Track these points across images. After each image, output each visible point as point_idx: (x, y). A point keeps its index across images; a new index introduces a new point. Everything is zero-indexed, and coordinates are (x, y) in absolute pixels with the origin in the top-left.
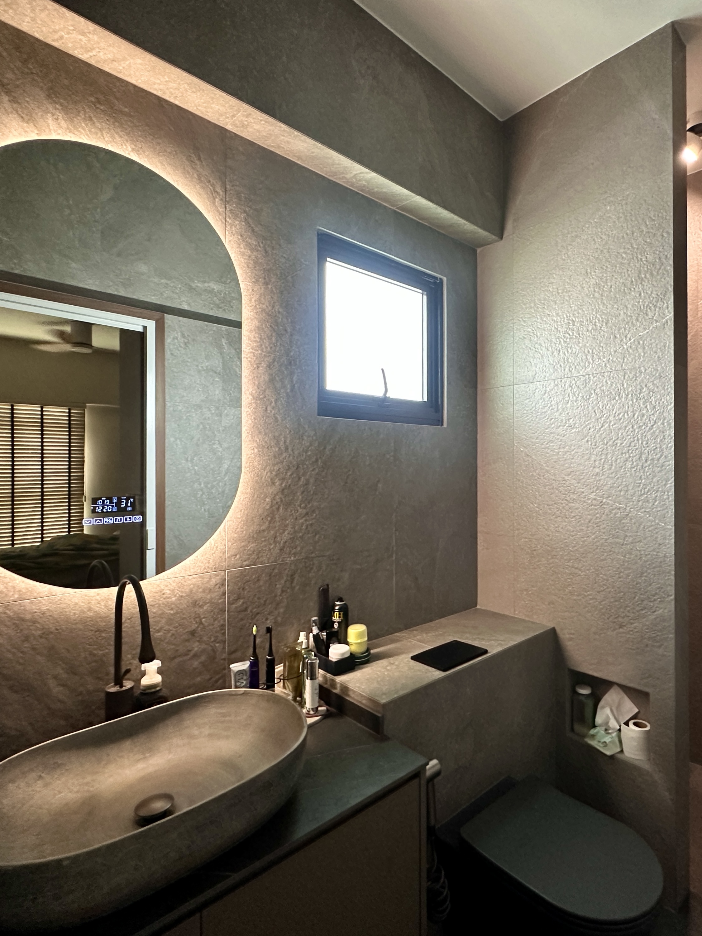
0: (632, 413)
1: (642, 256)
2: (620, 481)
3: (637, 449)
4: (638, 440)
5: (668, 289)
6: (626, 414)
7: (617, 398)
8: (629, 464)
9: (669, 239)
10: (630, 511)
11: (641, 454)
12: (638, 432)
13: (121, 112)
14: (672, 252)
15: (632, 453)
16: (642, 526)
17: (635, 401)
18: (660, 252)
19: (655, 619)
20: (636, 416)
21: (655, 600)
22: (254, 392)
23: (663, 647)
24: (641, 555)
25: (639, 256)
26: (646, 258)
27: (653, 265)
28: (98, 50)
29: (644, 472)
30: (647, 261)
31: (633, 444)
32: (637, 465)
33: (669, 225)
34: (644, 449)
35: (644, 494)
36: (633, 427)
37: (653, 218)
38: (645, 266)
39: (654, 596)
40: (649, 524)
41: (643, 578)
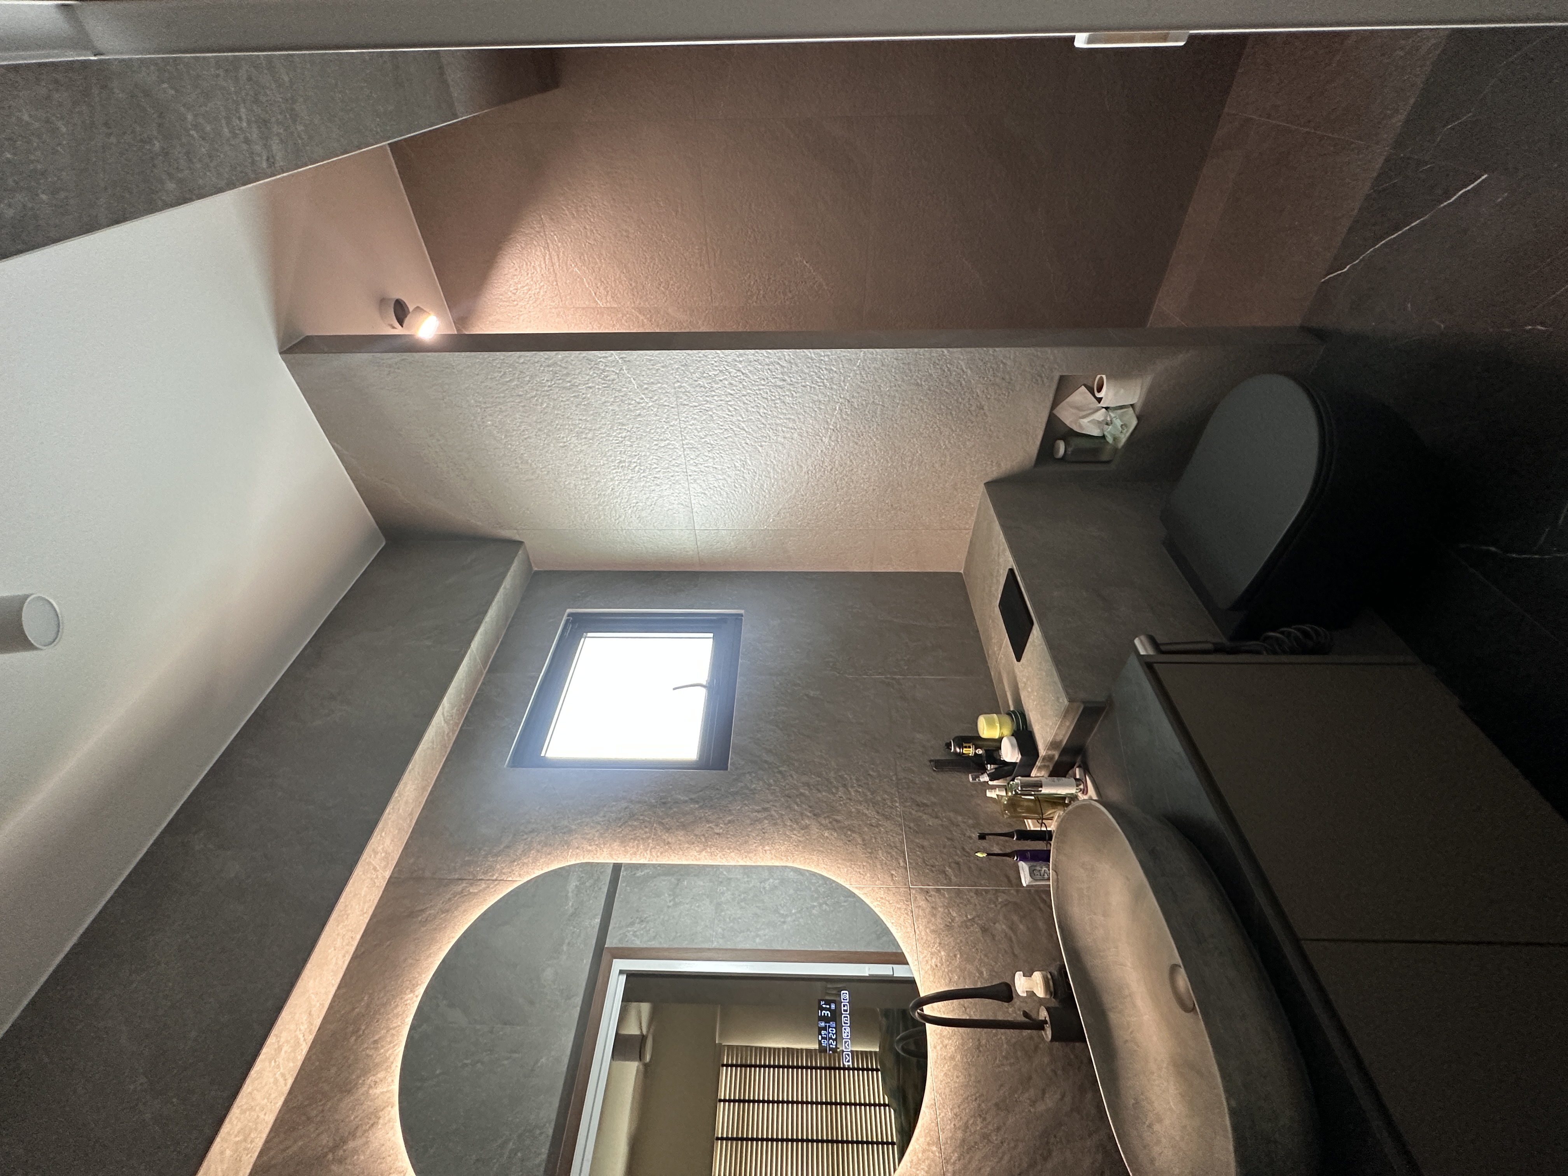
0: (729, 396)
1: (545, 386)
2: (807, 410)
3: (770, 391)
4: (759, 390)
5: (584, 357)
6: (730, 403)
7: (710, 413)
8: (788, 400)
9: (527, 356)
10: (844, 398)
11: (776, 386)
12: (750, 389)
13: (368, 1006)
14: (542, 353)
15: (775, 396)
16: (862, 384)
17: (713, 393)
18: (541, 366)
19: (971, 369)
20: (732, 392)
21: (949, 370)
22: (697, 849)
23: (1004, 361)
24: (895, 386)
25: (546, 388)
26: (547, 381)
27: (556, 373)
28: (298, 1032)
29: (798, 383)
30: (552, 380)
31: (765, 396)
32: (789, 390)
33: (511, 356)
34: (770, 384)
35: (823, 383)
36: (744, 396)
37: (502, 373)
38: (558, 382)
39: (944, 371)
40: (858, 377)
41: (923, 383)
